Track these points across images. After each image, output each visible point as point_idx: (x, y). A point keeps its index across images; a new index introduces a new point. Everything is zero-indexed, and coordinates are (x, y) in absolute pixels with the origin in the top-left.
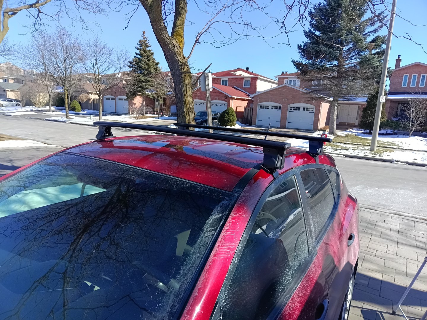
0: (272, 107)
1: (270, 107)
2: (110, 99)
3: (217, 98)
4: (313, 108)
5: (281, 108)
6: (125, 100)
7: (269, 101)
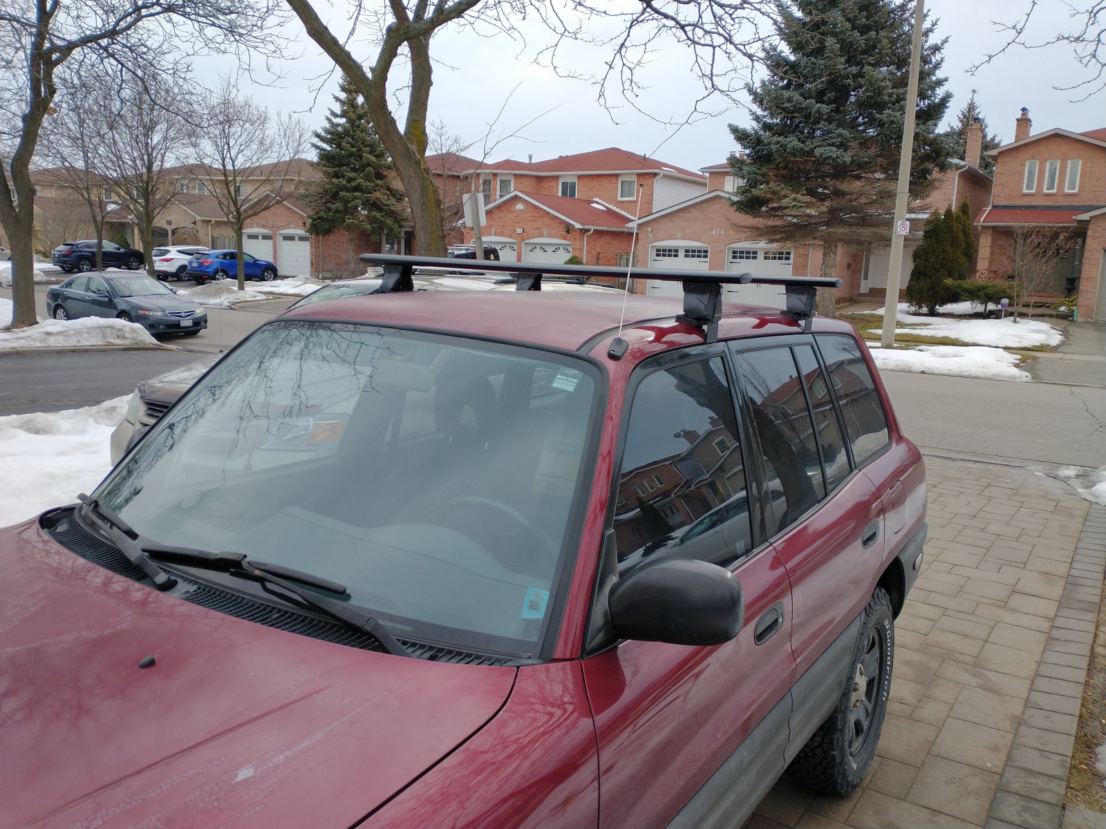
0: (687, 251)
1: (681, 253)
2: (260, 238)
4: (789, 253)
5: (709, 254)
6: (300, 240)
7: (679, 236)
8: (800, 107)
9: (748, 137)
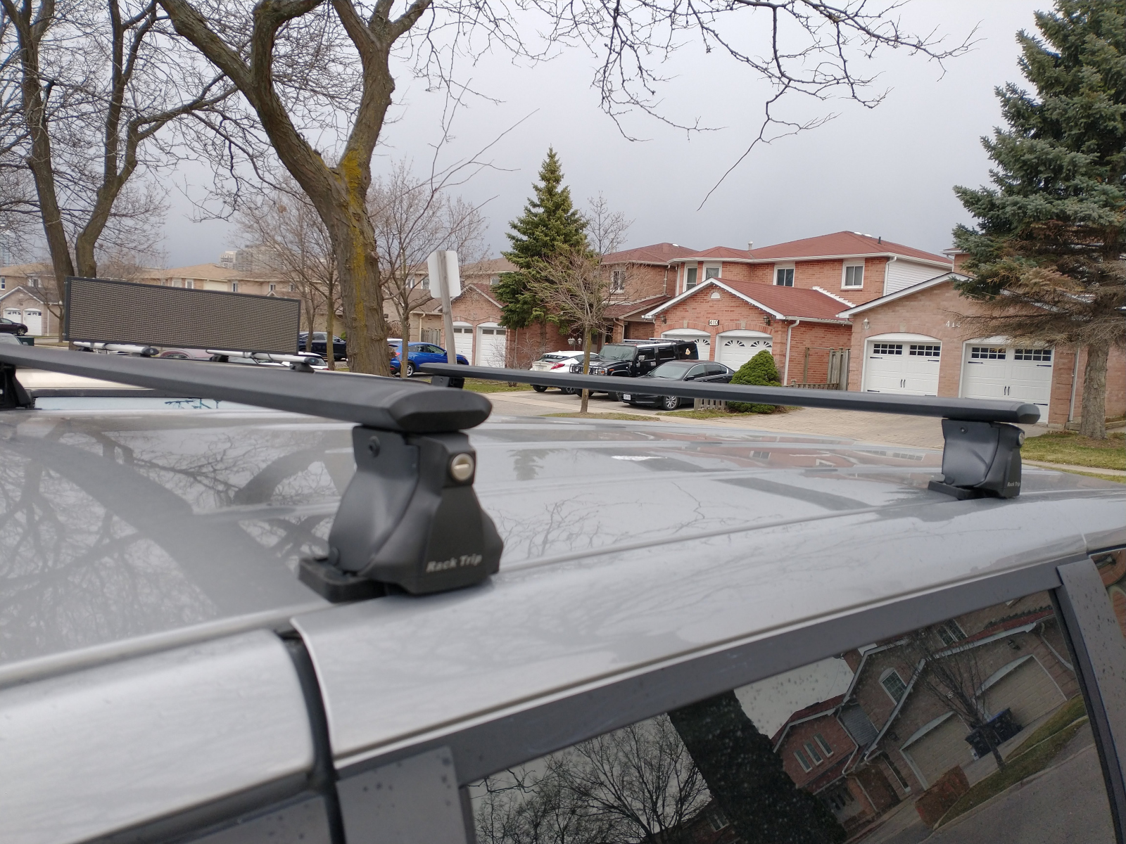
0: (913, 347)
1: (906, 350)
2: (463, 331)
3: (743, 323)
4: (1049, 352)
5: (940, 351)
6: (497, 334)
7: (902, 329)
8: (1046, 158)
9: (979, 200)
